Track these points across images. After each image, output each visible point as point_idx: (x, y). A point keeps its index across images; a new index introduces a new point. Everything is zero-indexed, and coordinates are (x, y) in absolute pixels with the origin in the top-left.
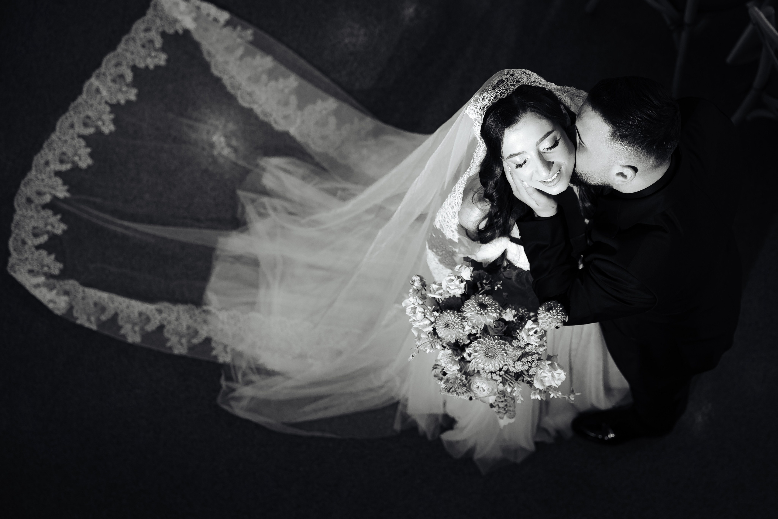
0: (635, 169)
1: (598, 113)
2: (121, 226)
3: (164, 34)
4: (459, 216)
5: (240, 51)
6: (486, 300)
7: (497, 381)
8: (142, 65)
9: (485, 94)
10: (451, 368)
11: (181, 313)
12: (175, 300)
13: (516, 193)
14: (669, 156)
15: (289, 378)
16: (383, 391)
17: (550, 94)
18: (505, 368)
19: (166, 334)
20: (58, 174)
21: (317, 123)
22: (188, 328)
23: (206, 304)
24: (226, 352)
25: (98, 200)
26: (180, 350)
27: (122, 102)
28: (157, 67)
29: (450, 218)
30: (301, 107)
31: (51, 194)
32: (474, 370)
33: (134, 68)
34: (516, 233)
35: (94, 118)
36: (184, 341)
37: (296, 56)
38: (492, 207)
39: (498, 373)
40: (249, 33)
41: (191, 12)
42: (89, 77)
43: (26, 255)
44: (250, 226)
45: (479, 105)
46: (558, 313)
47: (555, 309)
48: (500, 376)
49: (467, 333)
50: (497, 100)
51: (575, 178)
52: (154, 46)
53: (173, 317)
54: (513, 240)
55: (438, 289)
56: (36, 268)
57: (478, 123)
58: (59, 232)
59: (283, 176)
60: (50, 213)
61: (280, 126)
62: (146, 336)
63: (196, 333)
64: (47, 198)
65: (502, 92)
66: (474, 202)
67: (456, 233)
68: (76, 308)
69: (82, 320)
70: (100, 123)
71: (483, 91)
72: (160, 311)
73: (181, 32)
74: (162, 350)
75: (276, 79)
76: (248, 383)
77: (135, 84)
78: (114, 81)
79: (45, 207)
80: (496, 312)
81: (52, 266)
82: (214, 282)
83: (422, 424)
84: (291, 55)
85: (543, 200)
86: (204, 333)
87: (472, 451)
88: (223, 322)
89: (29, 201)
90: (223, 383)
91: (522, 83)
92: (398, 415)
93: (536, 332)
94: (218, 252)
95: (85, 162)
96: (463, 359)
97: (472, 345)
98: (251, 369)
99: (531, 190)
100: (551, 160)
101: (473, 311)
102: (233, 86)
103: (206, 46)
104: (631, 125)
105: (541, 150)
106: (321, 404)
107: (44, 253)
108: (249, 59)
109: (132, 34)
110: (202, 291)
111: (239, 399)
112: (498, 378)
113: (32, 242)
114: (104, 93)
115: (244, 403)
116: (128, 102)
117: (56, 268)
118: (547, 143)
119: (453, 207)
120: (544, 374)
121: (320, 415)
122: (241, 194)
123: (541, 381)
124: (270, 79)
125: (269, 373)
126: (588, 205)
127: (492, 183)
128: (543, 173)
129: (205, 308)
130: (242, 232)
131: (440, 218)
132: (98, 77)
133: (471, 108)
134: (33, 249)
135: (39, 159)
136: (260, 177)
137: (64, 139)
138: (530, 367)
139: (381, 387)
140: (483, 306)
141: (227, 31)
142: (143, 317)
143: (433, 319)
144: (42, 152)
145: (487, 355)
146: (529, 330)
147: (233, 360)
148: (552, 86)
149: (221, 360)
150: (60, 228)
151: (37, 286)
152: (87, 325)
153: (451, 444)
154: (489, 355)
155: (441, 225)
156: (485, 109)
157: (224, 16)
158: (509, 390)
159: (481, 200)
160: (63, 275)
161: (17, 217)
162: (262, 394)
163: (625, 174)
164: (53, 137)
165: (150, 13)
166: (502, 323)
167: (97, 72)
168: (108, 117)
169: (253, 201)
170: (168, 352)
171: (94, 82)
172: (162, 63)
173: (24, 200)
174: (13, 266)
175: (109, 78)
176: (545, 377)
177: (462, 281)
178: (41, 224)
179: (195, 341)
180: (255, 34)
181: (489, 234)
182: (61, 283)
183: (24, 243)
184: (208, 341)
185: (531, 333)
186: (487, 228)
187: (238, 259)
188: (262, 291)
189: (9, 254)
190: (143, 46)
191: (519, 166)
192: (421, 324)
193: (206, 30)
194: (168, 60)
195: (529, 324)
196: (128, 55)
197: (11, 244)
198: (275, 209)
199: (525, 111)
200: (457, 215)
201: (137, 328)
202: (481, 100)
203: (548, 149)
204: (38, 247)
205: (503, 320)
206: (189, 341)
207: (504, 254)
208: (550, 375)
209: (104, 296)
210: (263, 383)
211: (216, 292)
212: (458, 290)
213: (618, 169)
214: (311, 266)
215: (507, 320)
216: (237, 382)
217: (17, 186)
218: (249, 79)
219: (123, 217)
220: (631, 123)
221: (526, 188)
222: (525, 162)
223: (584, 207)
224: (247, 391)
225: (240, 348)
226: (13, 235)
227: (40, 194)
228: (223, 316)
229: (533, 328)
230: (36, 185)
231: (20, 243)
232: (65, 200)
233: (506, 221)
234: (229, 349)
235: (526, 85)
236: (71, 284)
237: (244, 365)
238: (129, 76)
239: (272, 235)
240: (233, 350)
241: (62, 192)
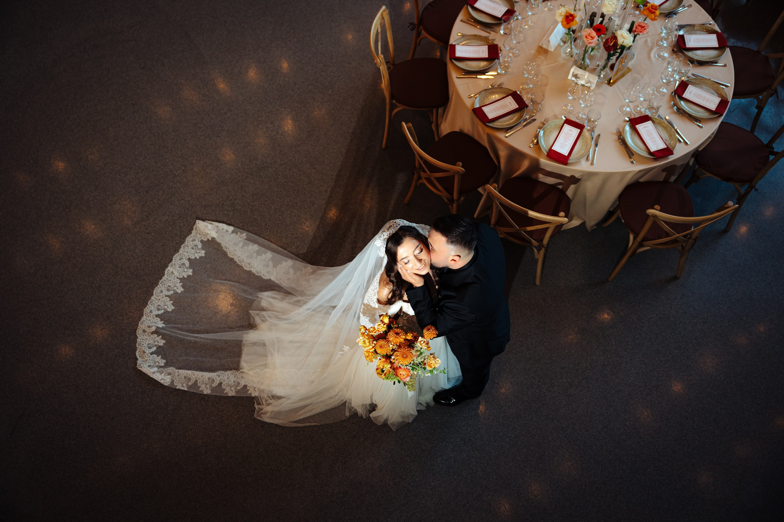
0: (460, 256)
1: (438, 233)
2: (193, 337)
3: (202, 241)
4: (378, 294)
5: (241, 244)
6: (398, 330)
7: (409, 369)
8: (193, 258)
9: (384, 233)
10: (387, 366)
11: (230, 375)
12: (226, 369)
13: (404, 278)
14: (474, 248)
15: (289, 399)
16: (337, 397)
17: (414, 228)
18: (412, 362)
19: (223, 387)
20: (157, 316)
21: (284, 273)
22: (234, 382)
23: (242, 369)
24: (256, 391)
25: (179, 326)
26: (231, 393)
27: (186, 276)
28: (201, 257)
29: (373, 296)
30: (275, 266)
31: (155, 326)
32: (397, 366)
33: (189, 259)
34: (405, 298)
35: (172, 286)
36: (233, 389)
37: (269, 243)
38: (393, 286)
39: (409, 365)
40: (244, 235)
41: (214, 229)
42: (167, 267)
43: (146, 359)
44: (258, 327)
45: (382, 239)
46: (433, 330)
47: (431, 329)
48: (411, 367)
49: (391, 349)
50: (391, 235)
51: (432, 267)
52: (198, 248)
53: (226, 378)
54: (404, 301)
55: (374, 330)
56: (152, 364)
57: (383, 247)
58: (162, 344)
59: (272, 300)
60: (156, 335)
61: (266, 277)
62: (213, 389)
63: (239, 383)
64: (154, 329)
65: (392, 231)
66: (385, 286)
67: (376, 303)
68: (175, 381)
69: (179, 387)
70: (175, 288)
71: (382, 232)
72: (219, 376)
73: (210, 239)
74: (222, 395)
75: (261, 255)
76: (269, 405)
77: (191, 267)
78: (180, 267)
79: (153, 333)
80: (404, 335)
81: (160, 362)
82: (244, 357)
83: (360, 411)
84: (267, 242)
85: (418, 278)
86: (243, 383)
87: (386, 420)
88: (252, 376)
89: (144, 331)
90: (256, 406)
91: (401, 225)
92: (347, 408)
93: (424, 342)
94: (244, 342)
95: (170, 308)
96: (391, 362)
97: (394, 354)
98: (269, 397)
99: (411, 274)
100: (421, 258)
101: (393, 337)
102: (240, 262)
103: (223, 244)
104: (455, 236)
105: (416, 255)
106: (307, 409)
107: (155, 356)
108: (246, 247)
109: (186, 243)
110: (238, 363)
111: (265, 413)
112: (409, 368)
113: (148, 351)
114: (176, 273)
115: (269, 415)
116: (188, 276)
117: (162, 362)
118: (417, 251)
119: (374, 290)
120: (431, 362)
121: (308, 415)
122: (250, 311)
123: (430, 365)
124: (258, 256)
125: (279, 398)
126: (437, 279)
127: (393, 274)
128: (418, 265)
129: (241, 371)
130: (255, 330)
131: (367, 298)
132: (172, 266)
133: (378, 241)
134: (150, 355)
135: (146, 310)
136: (260, 302)
137: (158, 298)
138: (425, 359)
139: (336, 396)
140: (397, 334)
141: (234, 235)
142: (211, 380)
143: (373, 345)
144: (148, 306)
145: (403, 357)
146: (421, 342)
147: (259, 394)
148: (414, 225)
149: (253, 395)
150: (162, 343)
151: (154, 373)
152: (182, 388)
153: (375, 418)
154: (405, 357)
155: (368, 301)
156: (386, 240)
157: (231, 228)
158: (415, 373)
159: (387, 284)
160: (167, 365)
161: (138, 340)
162: (276, 409)
163: (455, 260)
164: (152, 298)
165: (194, 232)
166: (407, 341)
167: (171, 264)
168: (179, 285)
169: (258, 315)
170: (226, 395)
171: (170, 269)
172: (203, 255)
173: (141, 331)
174: (140, 365)
175: (177, 266)
176: (432, 363)
177: (384, 324)
178: (151, 342)
179: (239, 388)
180: (247, 235)
181: (393, 300)
182: (166, 369)
183: (144, 352)
184: (245, 386)
185: (422, 342)
186: (392, 297)
187: (254, 344)
188: (269, 358)
189: (137, 359)
190: (192, 248)
191: (406, 264)
192: (368, 348)
193: (223, 236)
194: (205, 253)
195: (420, 339)
196: (185, 253)
197: (137, 354)
198: (269, 317)
199: (405, 237)
200: (376, 294)
201: (208, 386)
202: (383, 236)
203: (419, 253)
204: (152, 354)
205: (408, 340)
206: (236, 388)
207: (401, 309)
208: (434, 361)
209: (189, 372)
210: (276, 403)
211: (246, 362)
212: (382, 329)
213: (451, 258)
214: (291, 342)
215: (409, 339)
216: (263, 405)
217: (137, 325)
218: (247, 257)
219: (193, 332)
220: (455, 235)
221: (409, 274)
222: (409, 261)
223: (436, 280)
224: (269, 409)
225: (262, 388)
226: (138, 350)
227: (149, 327)
228: (251, 373)
229: (422, 340)
230: (147, 323)
231: (142, 353)
232: (163, 328)
233: (401, 292)
234: (256, 389)
235: (403, 226)
236: (171, 369)
237: (266, 396)
238: (187, 264)
239: (270, 329)
240: (259, 389)
241: (161, 325)
